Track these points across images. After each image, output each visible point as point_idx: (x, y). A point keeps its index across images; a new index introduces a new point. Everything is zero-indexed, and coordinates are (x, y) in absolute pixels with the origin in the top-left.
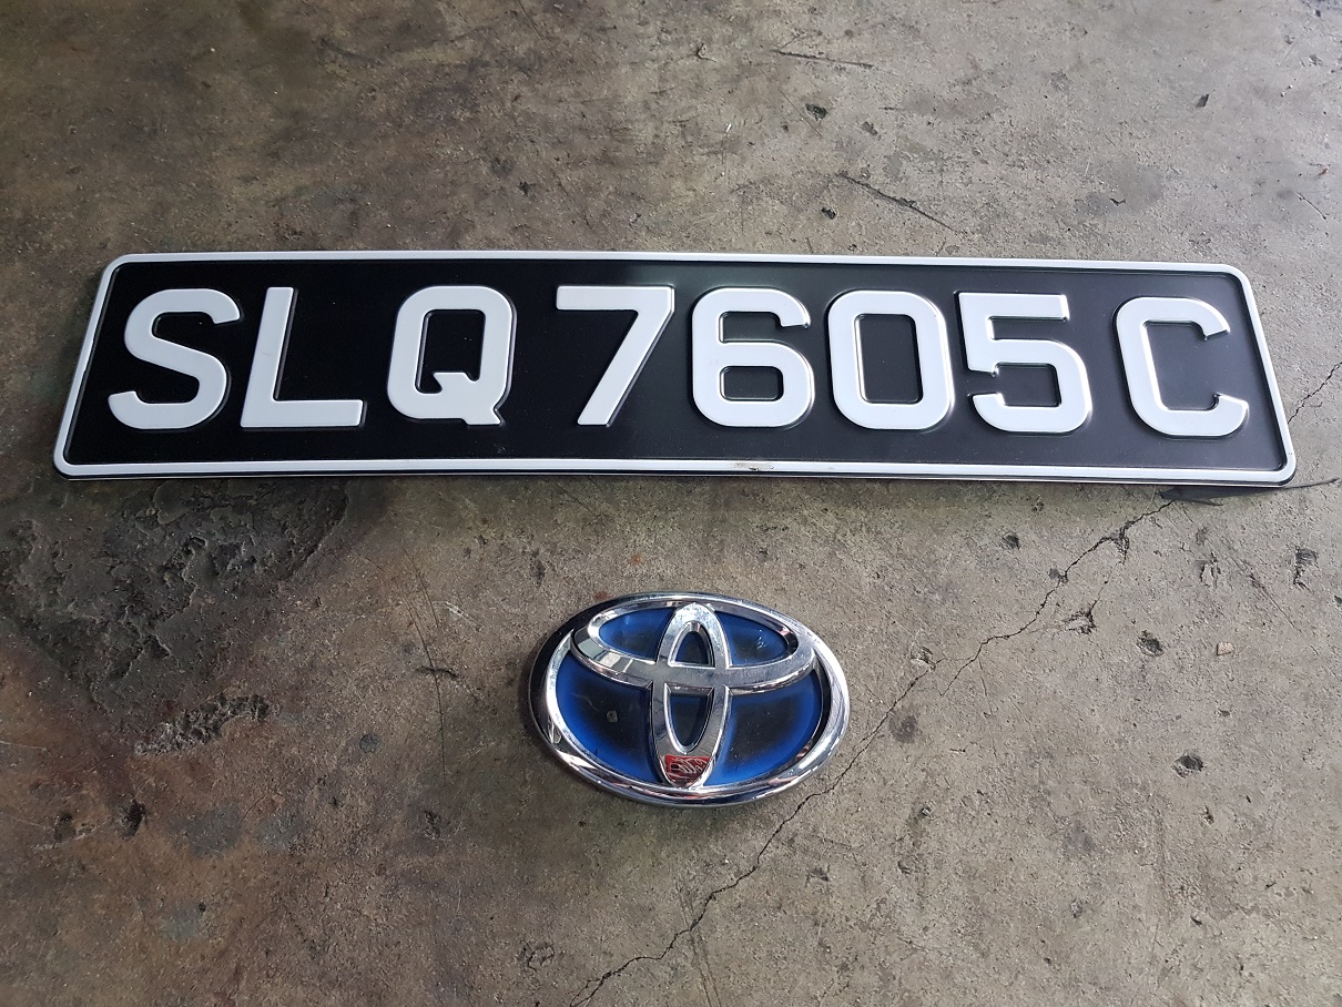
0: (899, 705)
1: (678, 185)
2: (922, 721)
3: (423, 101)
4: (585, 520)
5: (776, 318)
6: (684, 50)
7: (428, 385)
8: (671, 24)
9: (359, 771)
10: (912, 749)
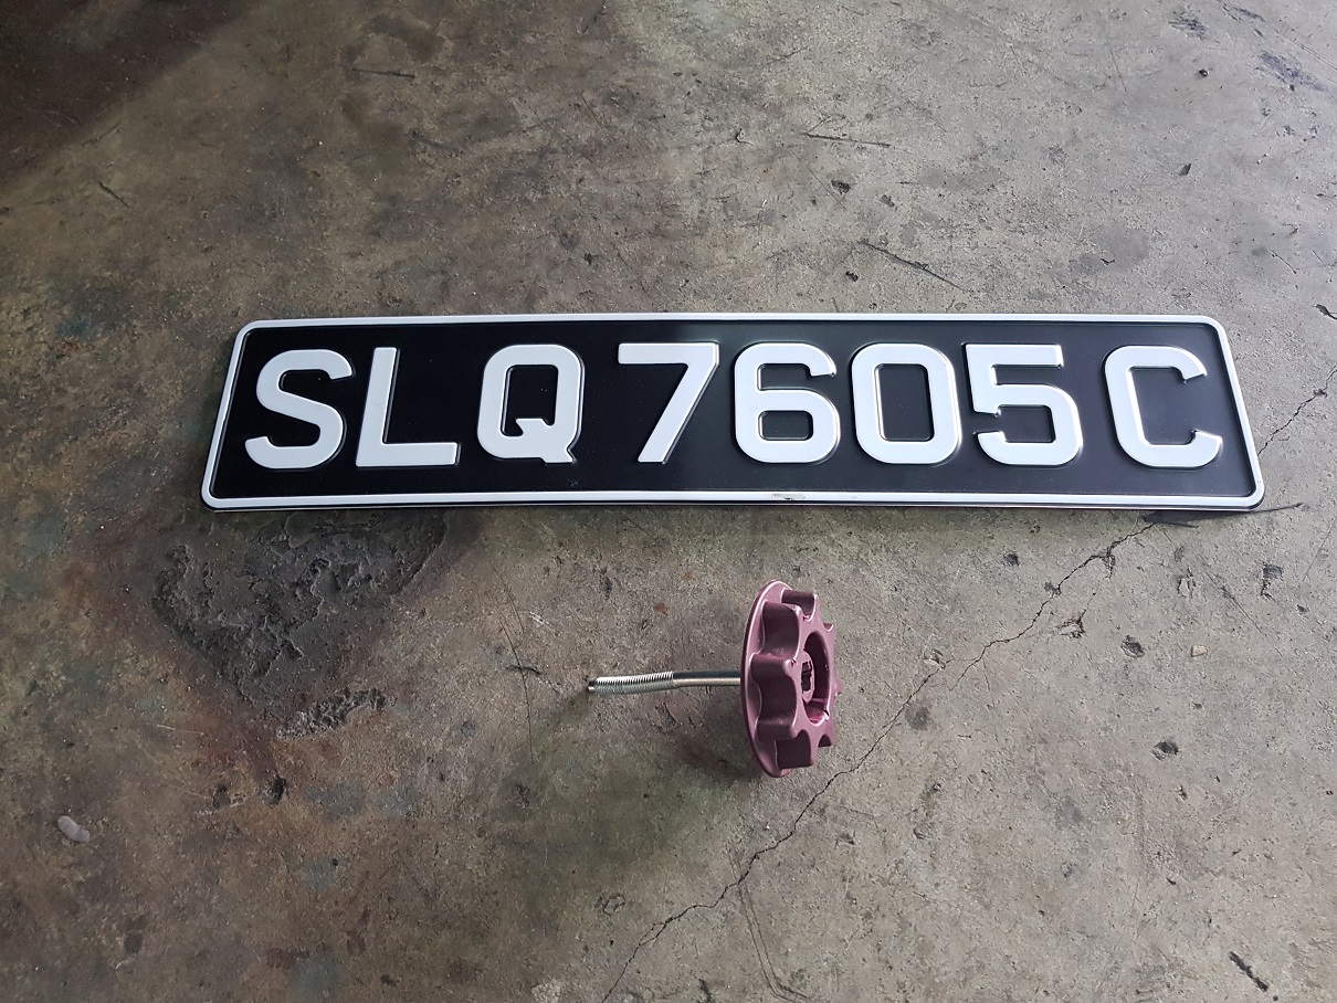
0: (913, 699)
1: (720, 253)
2: (934, 711)
3: (499, 185)
4: (645, 542)
5: (807, 369)
6: (725, 135)
7: (512, 429)
8: (713, 112)
9: (461, 751)
10: (925, 735)
